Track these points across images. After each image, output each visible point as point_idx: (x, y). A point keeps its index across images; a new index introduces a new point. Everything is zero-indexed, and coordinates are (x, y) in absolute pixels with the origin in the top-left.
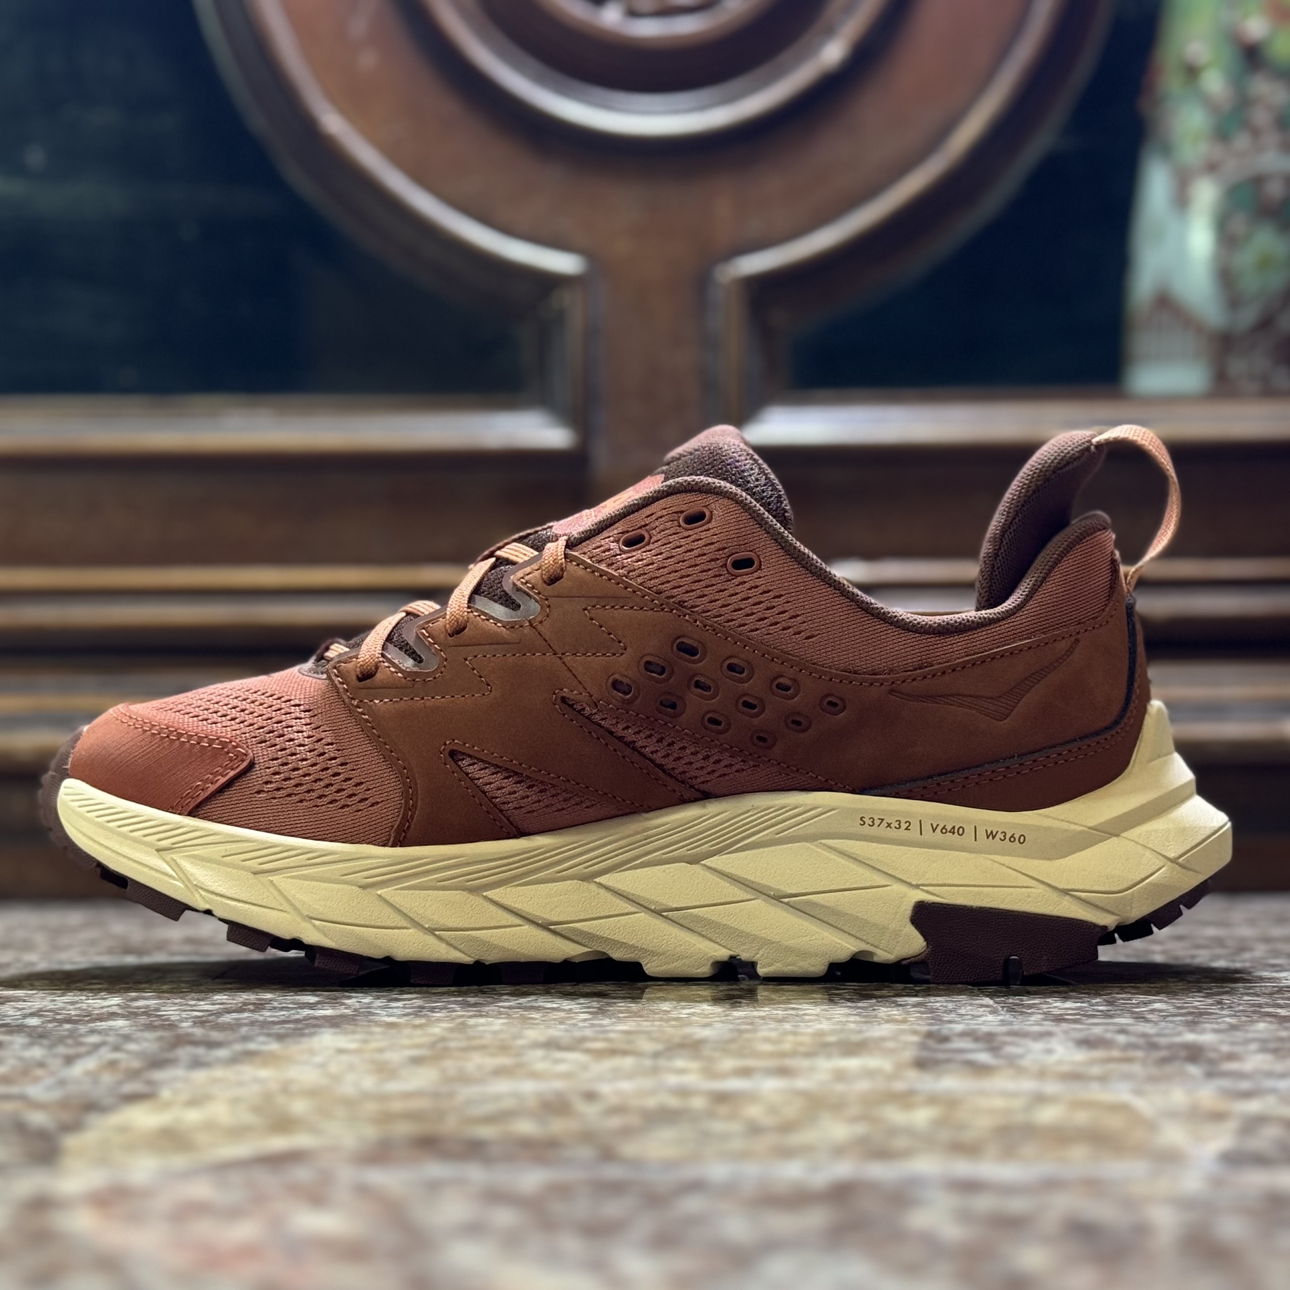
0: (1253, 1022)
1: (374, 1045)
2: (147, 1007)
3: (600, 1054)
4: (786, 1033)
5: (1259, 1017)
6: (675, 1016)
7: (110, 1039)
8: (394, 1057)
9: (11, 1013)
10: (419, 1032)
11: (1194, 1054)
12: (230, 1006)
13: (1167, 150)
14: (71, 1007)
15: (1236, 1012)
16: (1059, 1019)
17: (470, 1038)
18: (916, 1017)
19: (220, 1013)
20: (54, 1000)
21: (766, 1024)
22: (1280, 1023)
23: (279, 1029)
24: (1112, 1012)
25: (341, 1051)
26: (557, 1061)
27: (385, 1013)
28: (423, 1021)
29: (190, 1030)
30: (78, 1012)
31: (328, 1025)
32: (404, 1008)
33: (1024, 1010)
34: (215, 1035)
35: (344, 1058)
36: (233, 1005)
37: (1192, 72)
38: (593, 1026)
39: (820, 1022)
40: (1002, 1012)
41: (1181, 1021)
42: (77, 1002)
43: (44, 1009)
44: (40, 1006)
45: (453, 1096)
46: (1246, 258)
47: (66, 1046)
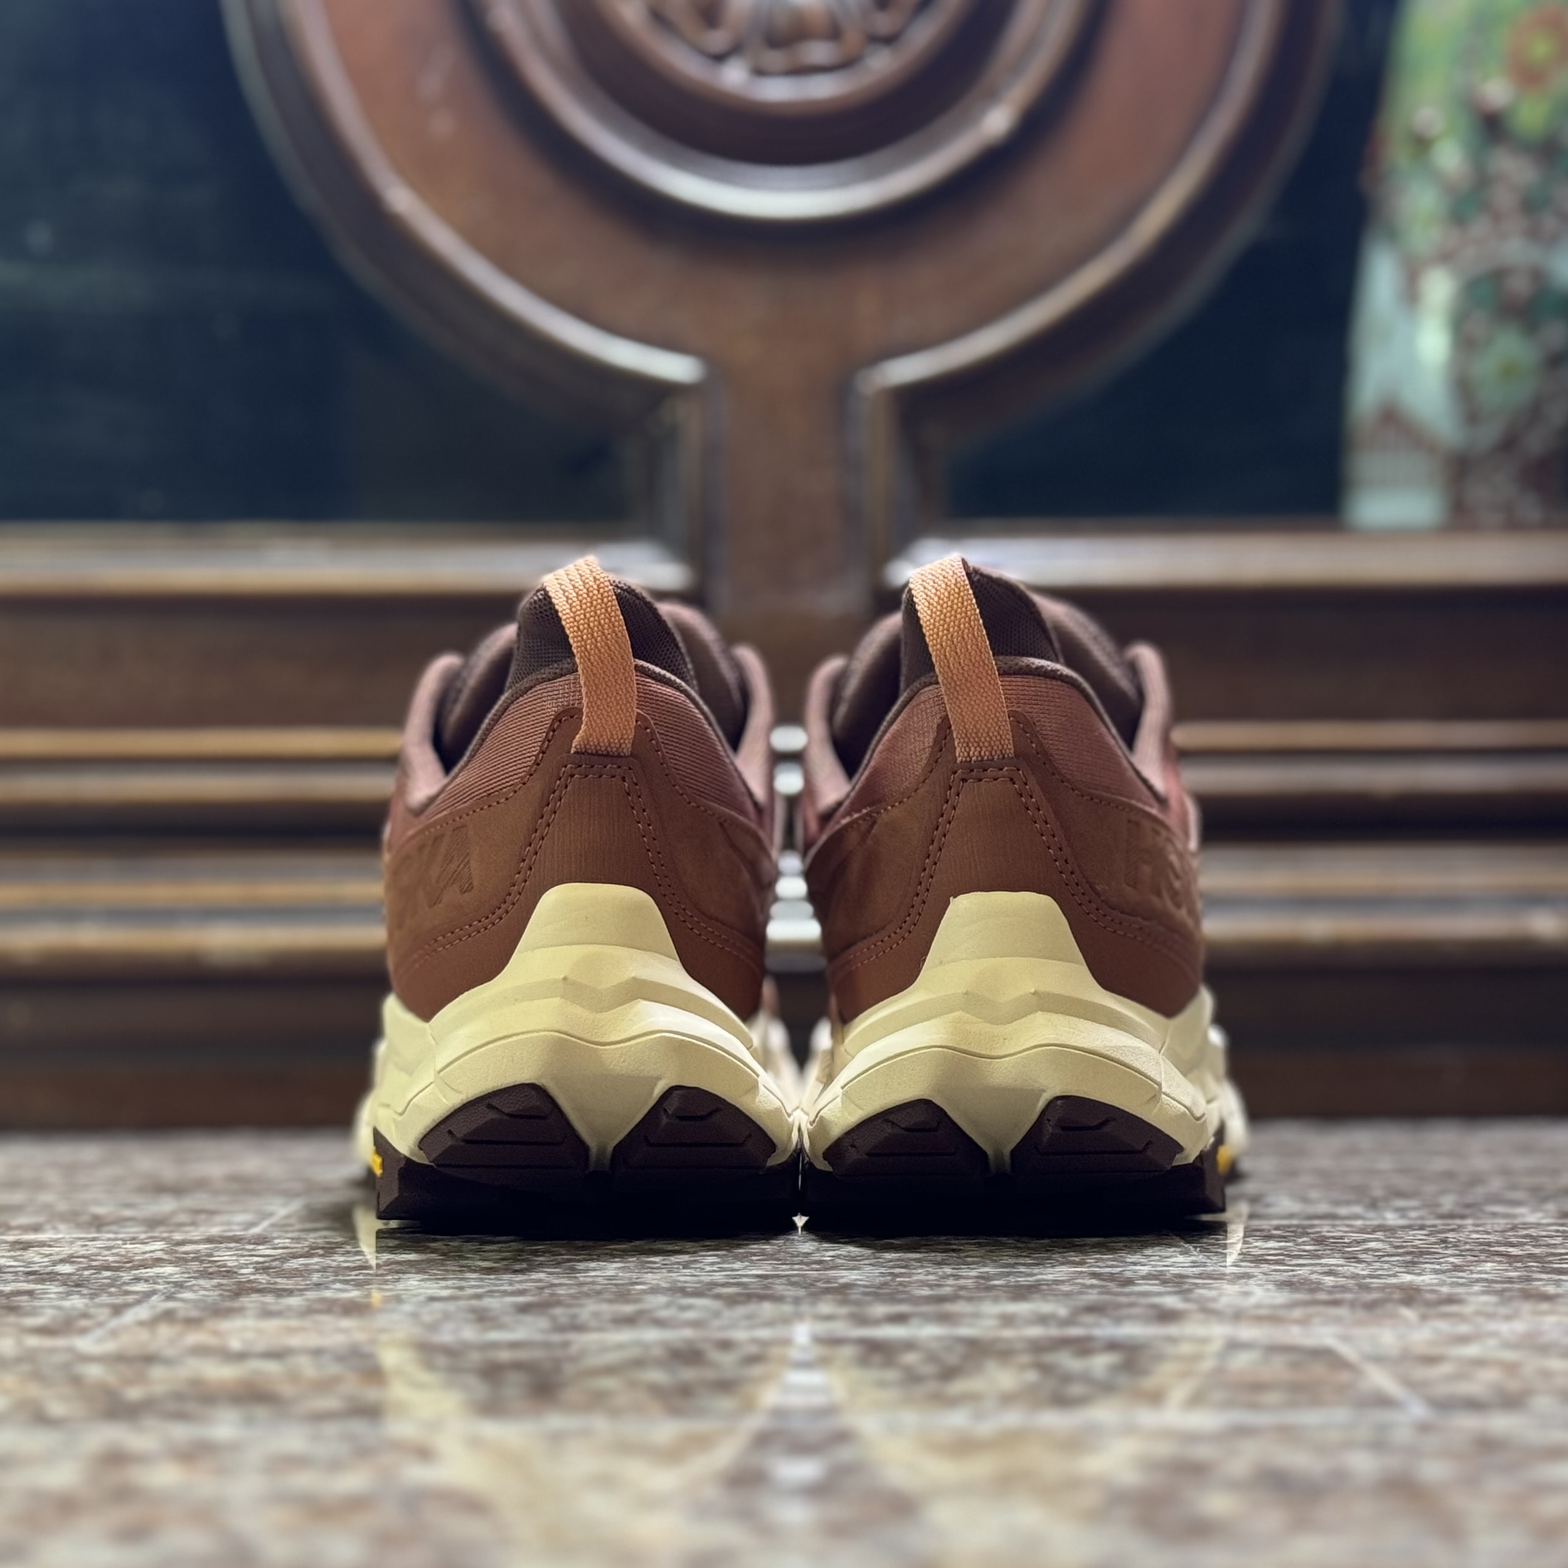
0: (1479, 1261)
1: (470, 1291)
2: (198, 1252)
3: (732, 1301)
4: (947, 1277)
5: (1488, 1257)
6: (817, 1259)
7: (161, 1287)
8: (492, 1303)
9: (37, 1259)
10: (520, 1277)
11: (1410, 1296)
12: (295, 1250)
13: (1393, 235)
14: (107, 1253)
15: (1461, 1251)
16: (1260, 1260)
17: (581, 1284)
18: (1095, 1258)
19: (285, 1258)
20: (86, 1246)
21: (922, 1267)
22: (1510, 1264)
23: (356, 1275)
24: (1320, 1252)
25: (432, 1299)
26: (684, 1308)
27: (478, 1257)
28: (524, 1265)
29: (253, 1277)
30: (117, 1258)
31: (413, 1270)
32: (500, 1251)
33: (1220, 1250)
34: (282, 1282)
35: (438, 1306)
36: (298, 1250)
37: (1422, 144)
38: (722, 1270)
39: (985, 1266)
40: (1195, 1253)
41: (1398, 1261)
42: (112, 1247)
43: (76, 1255)
44: (71, 1252)
45: (566, 1345)
46: (1486, 366)
47: (111, 1294)
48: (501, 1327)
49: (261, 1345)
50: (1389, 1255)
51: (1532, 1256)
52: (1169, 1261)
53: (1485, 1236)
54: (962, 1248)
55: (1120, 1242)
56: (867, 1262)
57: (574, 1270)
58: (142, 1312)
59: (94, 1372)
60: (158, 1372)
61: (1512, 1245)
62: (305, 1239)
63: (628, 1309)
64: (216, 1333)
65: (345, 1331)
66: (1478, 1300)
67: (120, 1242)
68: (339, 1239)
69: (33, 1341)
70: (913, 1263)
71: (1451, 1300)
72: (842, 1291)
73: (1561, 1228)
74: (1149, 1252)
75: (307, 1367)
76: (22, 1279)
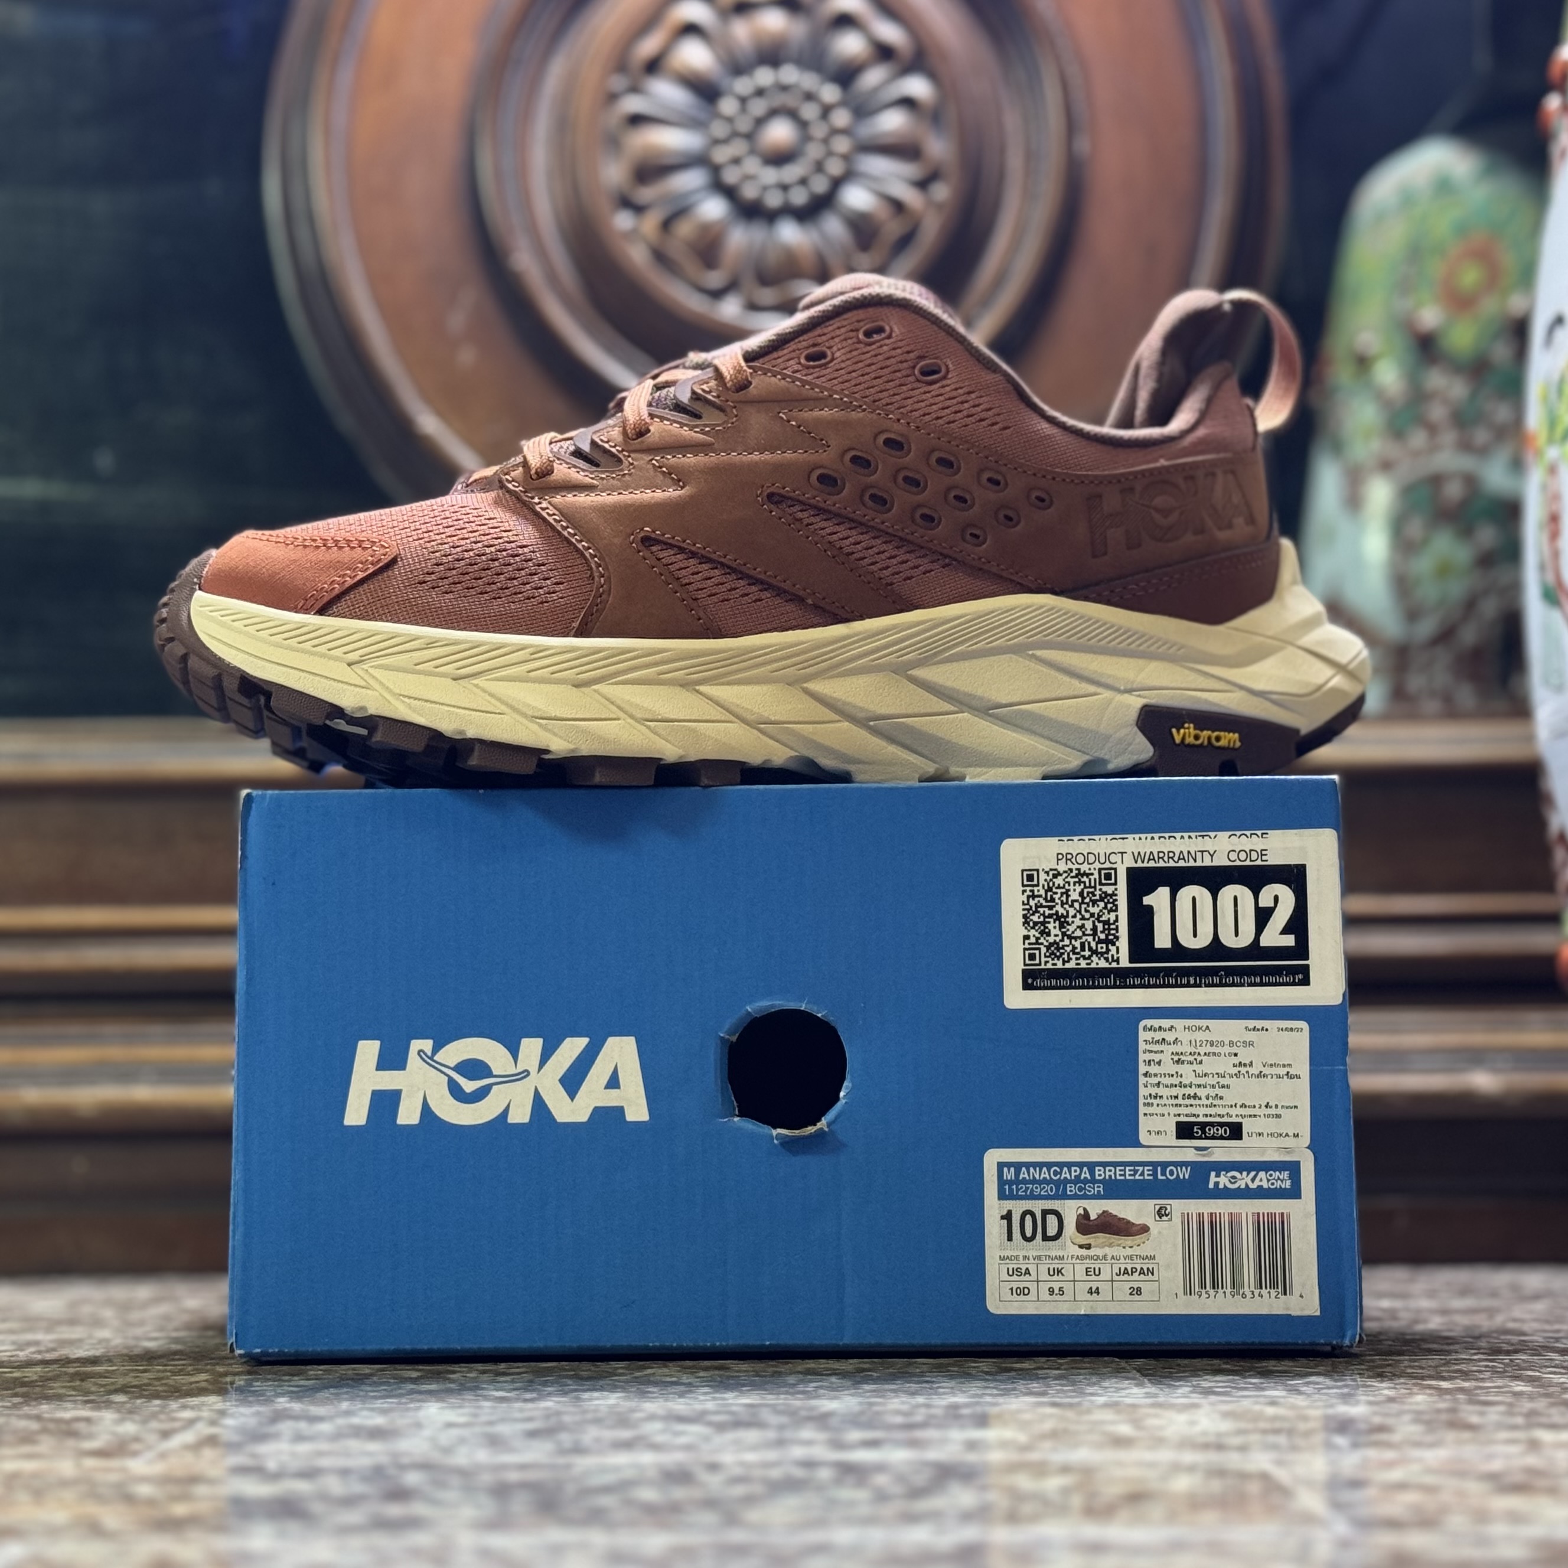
0: (1411, 1394)
1: (484, 1418)
3: (721, 1427)
4: (918, 1406)
5: (1420, 1390)
6: (800, 1389)
7: (205, 1414)
8: (504, 1429)
9: (94, 1389)
10: (530, 1405)
11: (1344, 1426)
13: (1338, 448)
14: (157, 1383)
15: (1395, 1384)
16: (1208, 1392)
17: (585, 1412)
18: (1057, 1390)
20: (137, 1377)
21: (897, 1396)
22: (1440, 1395)
23: (382, 1403)
24: (1263, 1385)
25: (450, 1425)
26: (679, 1433)
27: (492, 1387)
28: (534, 1395)
29: (288, 1405)
30: (165, 1388)
31: (434, 1399)
32: (512, 1382)
34: (315, 1410)
35: (454, 1432)
36: (329, 1380)
37: (1363, 362)
38: (714, 1399)
39: (954, 1395)
40: (1149, 1385)
41: (1337, 1393)
42: (161, 1378)
43: (129, 1385)
44: (125, 1382)
45: (568, 1466)
46: (1423, 565)
47: (161, 1421)
48: (511, 1450)
49: (295, 1465)
50: (1329, 1388)
51: (1462, 1390)
52: (1124, 1393)
53: (1420, 1371)
54: (934, 1379)
55: (1080, 1375)
56: (846, 1392)
57: (578, 1399)
58: (188, 1437)
59: (144, 1490)
60: (201, 1490)
61: (1444, 1379)
62: (336, 1371)
63: (625, 1434)
64: (254, 1456)
65: (369, 1454)
66: (1406, 1429)
67: (169, 1374)
68: (367, 1371)
69: (90, 1463)
70: (889, 1393)
71: (1382, 1429)
72: (822, 1420)
73: (1491, 1364)
74: (1106, 1384)
75: (335, 1486)
76: (80, 1406)
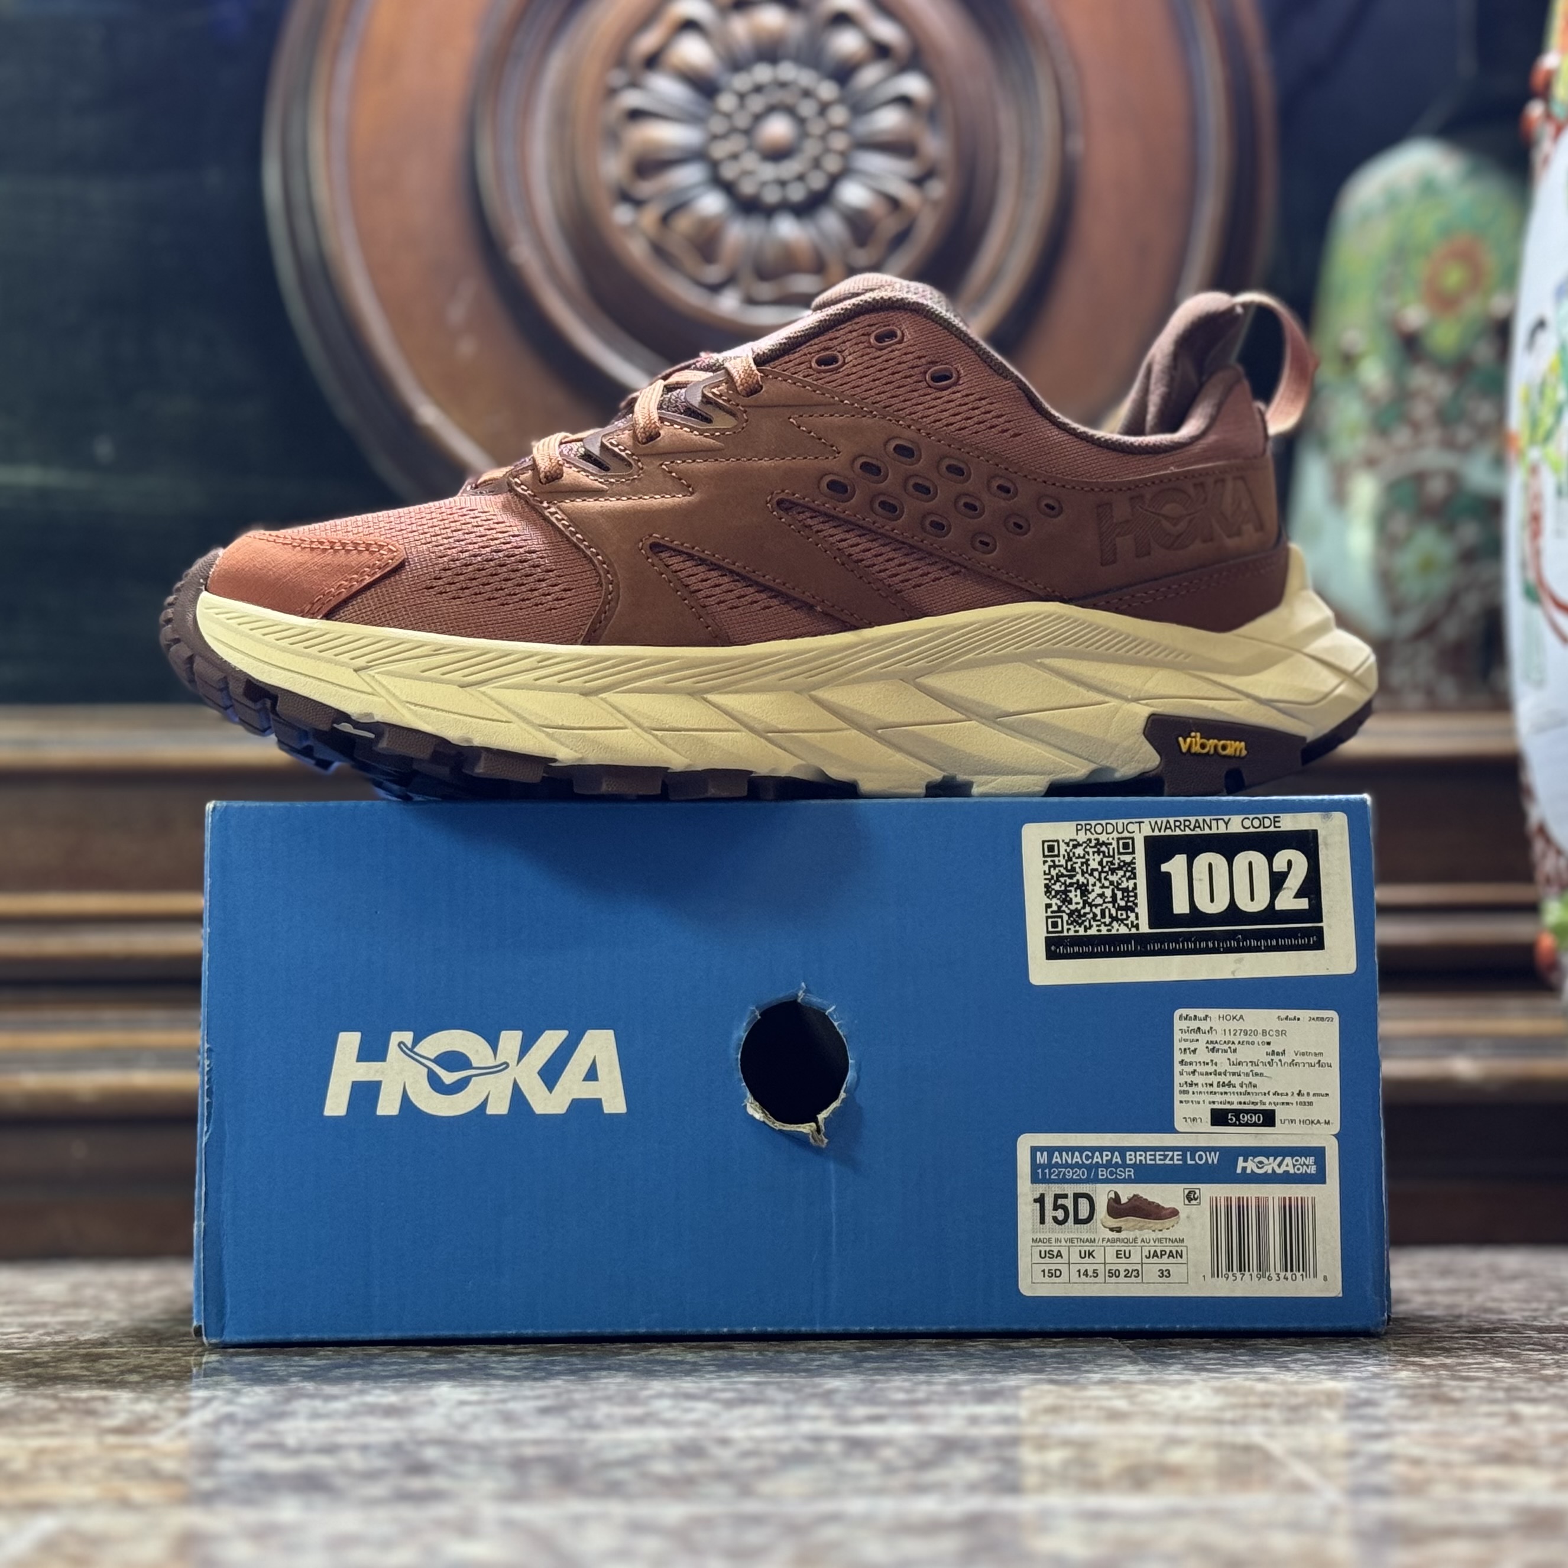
0: (1396, 1370)
1: (495, 1397)
2: (251, 1362)
3: (728, 1404)
4: (921, 1383)
5: (1404, 1366)
6: (804, 1367)
8: (516, 1406)
9: (107, 1369)
10: (540, 1384)
13: (1322, 443)
16: (1200, 1369)
21: (898, 1374)
22: (1423, 1372)
23: (394, 1383)
24: (1254, 1362)
25: (463, 1404)
26: (688, 1410)
27: (501, 1367)
28: (543, 1374)
30: (178, 1369)
31: (444, 1378)
35: (468, 1410)
37: (1348, 360)
38: (721, 1377)
39: (955, 1373)
40: (1142, 1363)
41: (1324, 1370)
44: (136, 1363)
45: (582, 1442)
46: (1407, 560)
48: (525, 1426)
49: (314, 1441)
50: (1316, 1365)
51: (1444, 1366)
52: (1118, 1370)
53: (1405, 1348)
54: (934, 1358)
55: (1075, 1353)
57: (587, 1378)
58: (206, 1415)
59: (169, 1466)
60: (224, 1465)
61: (1427, 1356)
63: (637, 1411)
64: (274, 1433)
65: (387, 1431)
66: (1392, 1403)
67: (180, 1355)
69: (111, 1440)
70: (890, 1372)
71: (1368, 1403)
72: (828, 1396)
73: (1471, 1342)
74: (1101, 1362)
75: (355, 1461)
